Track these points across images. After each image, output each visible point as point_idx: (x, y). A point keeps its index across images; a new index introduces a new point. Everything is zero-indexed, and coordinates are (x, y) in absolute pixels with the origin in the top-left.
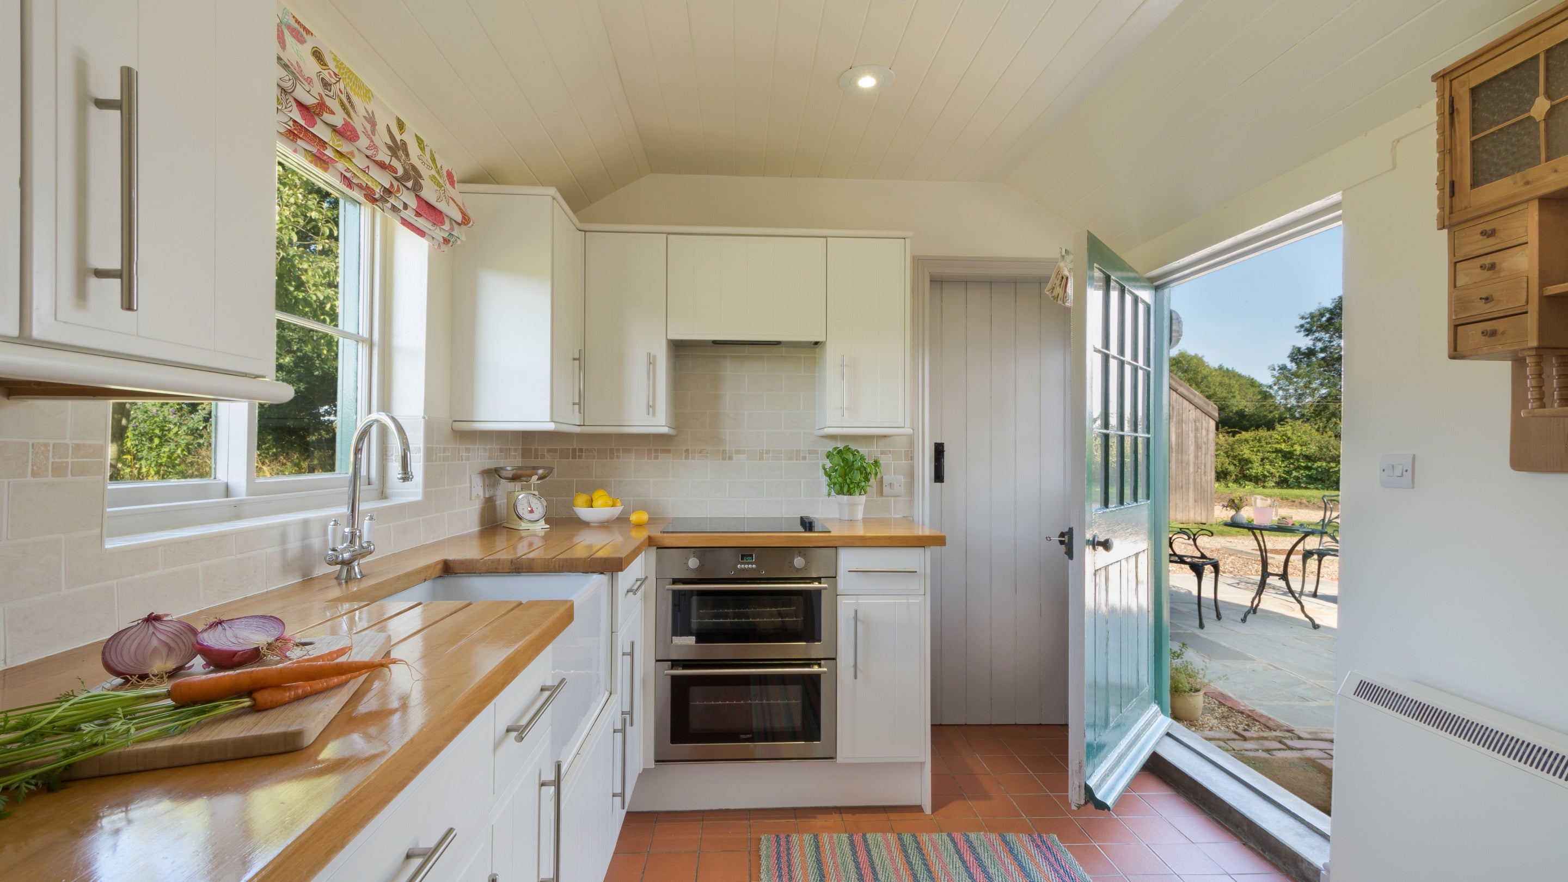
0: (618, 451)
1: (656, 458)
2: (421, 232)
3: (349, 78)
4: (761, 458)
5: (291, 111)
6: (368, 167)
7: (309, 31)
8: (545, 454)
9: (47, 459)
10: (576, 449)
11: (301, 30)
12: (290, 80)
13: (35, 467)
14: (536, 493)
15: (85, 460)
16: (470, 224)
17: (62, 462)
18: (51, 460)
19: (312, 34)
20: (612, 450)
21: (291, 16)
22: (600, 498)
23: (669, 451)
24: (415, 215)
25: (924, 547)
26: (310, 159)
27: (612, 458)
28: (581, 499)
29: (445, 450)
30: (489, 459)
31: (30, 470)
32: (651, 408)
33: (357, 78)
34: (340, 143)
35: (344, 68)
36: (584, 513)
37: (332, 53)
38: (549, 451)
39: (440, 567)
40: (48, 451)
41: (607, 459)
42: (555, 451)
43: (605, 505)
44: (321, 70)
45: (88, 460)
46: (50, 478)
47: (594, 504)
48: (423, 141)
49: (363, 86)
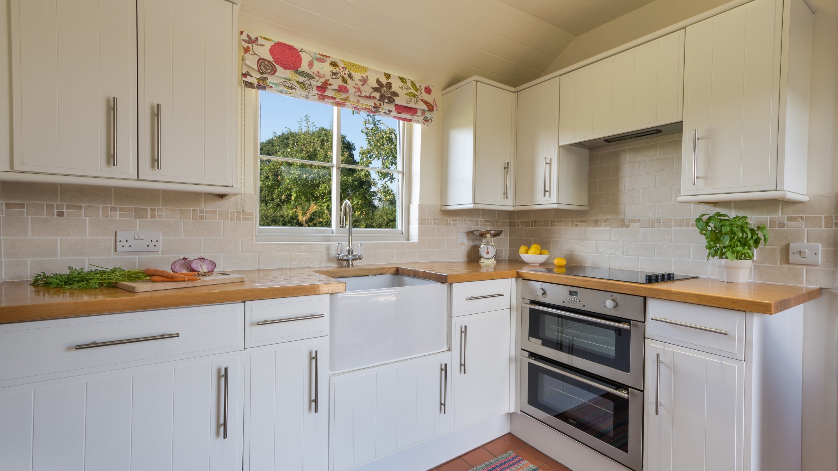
0: (555, 221)
1: (576, 226)
2: (408, 120)
3: (352, 66)
4: (653, 226)
5: (312, 91)
6: (359, 100)
7: (328, 56)
8: (519, 224)
9: (235, 216)
10: (533, 221)
11: (324, 58)
12: (307, 80)
13: (231, 218)
14: (493, 244)
15: (247, 216)
16: (435, 109)
17: (239, 217)
18: (236, 216)
19: (330, 57)
20: (551, 221)
21: (318, 55)
22: (534, 248)
23: (583, 221)
24: (398, 113)
25: (746, 312)
26: (334, 105)
27: (551, 226)
28: (522, 249)
29: (434, 220)
30: (475, 225)
31: (229, 219)
32: (547, 191)
33: (357, 65)
34: (340, 95)
35: (349, 64)
36: (525, 257)
37: (341, 60)
38: (521, 222)
39: (394, 269)
40: (235, 213)
41: (548, 227)
42: (523, 222)
43: (535, 253)
44: (334, 69)
45: (248, 216)
46: (236, 221)
47: (529, 252)
48: (404, 78)
49: (361, 67)
